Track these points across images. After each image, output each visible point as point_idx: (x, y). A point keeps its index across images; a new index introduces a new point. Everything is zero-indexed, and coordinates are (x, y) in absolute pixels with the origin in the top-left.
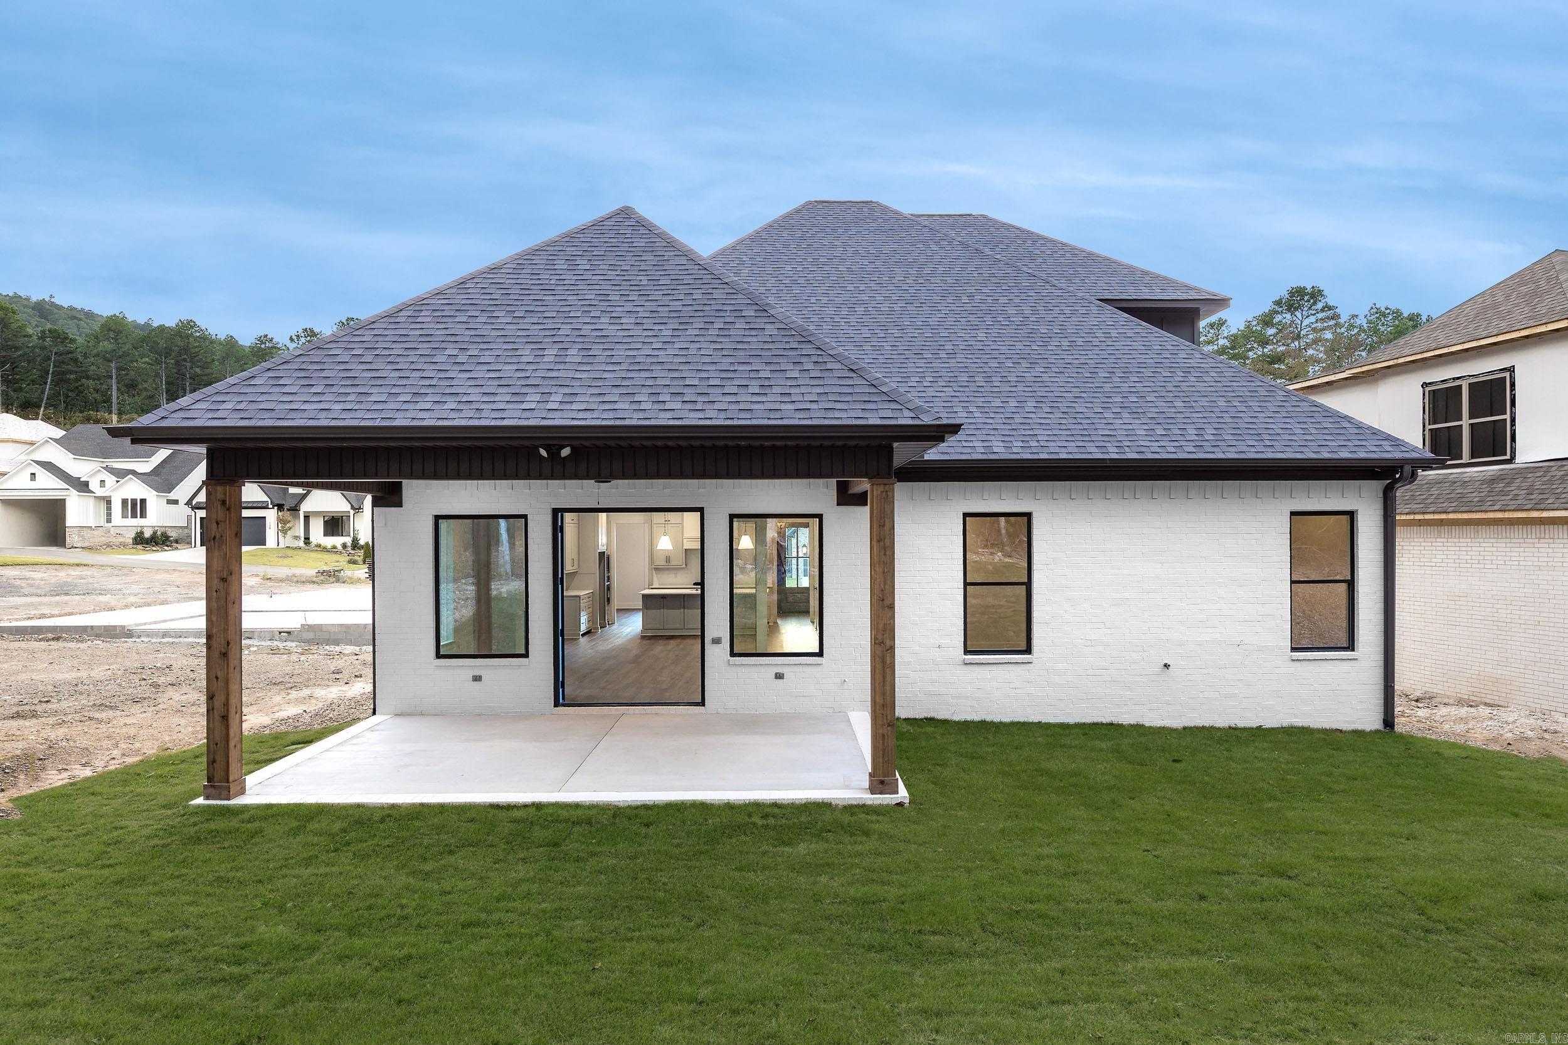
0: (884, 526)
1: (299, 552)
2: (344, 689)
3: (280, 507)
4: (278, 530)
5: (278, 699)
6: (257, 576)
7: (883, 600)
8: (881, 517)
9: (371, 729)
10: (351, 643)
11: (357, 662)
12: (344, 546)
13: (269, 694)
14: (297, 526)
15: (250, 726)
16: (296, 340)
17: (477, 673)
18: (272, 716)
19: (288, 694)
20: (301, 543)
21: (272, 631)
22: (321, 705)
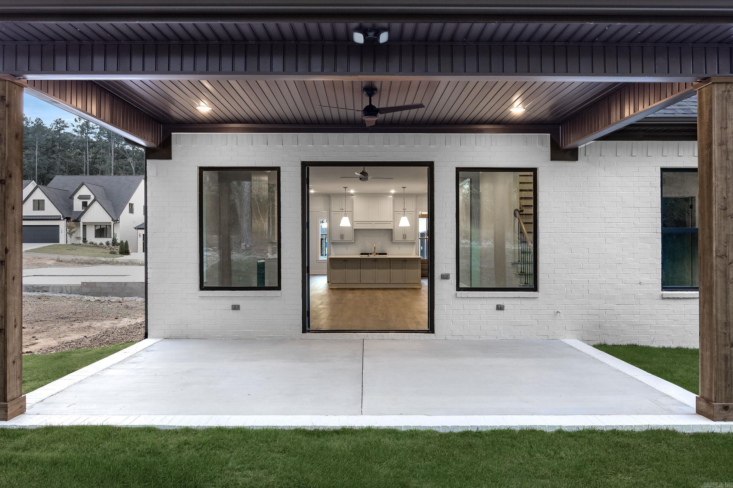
0: (726, 128)
1: (80, 247)
2: (115, 322)
3: (68, 219)
4: (67, 233)
5: (64, 328)
6: (53, 259)
7: (725, 209)
8: (723, 119)
9: (145, 350)
10: (116, 295)
11: (122, 306)
12: (108, 243)
13: (57, 325)
14: (78, 231)
15: (40, 347)
16: (78, 121)
17: (236, 303)
18: (59, 340)
19: (72, 325)
20: (81, 242)
21: (62, 287)
22: (98, 332)
